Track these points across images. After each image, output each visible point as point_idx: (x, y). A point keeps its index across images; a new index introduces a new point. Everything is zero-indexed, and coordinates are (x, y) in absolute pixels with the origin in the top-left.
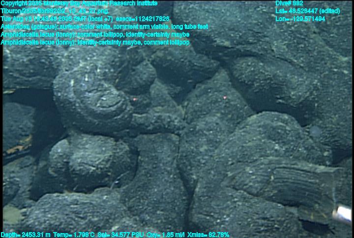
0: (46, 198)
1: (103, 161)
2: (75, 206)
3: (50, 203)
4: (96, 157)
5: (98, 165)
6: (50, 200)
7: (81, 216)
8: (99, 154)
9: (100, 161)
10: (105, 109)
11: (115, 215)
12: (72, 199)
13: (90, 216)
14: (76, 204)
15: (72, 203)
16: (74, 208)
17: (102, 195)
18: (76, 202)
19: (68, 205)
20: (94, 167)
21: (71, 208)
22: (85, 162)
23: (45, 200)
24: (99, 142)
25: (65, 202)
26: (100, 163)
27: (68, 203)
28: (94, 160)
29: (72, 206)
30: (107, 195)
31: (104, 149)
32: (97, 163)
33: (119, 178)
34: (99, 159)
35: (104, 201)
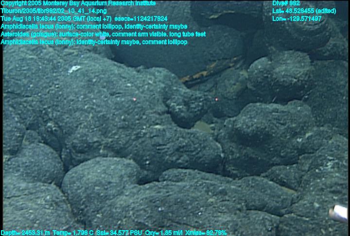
0: (251, 106)
1: (303, 74)
2: (276, 114)
3: (254, 110)
4: (297, 71)
5: (299, 77)
6: (255, 108)
7: (282, 122)
8: (299, 68)
9: (301, 74)
10: (310, 27)
11: (308, 123)
12: (273, 107)
13: (289, 122)
14: (277, 112)
15: (273, 111)
16: (275, 115)
17: (297, 106)
18: (276, 111)
19: (270, 112)
20: (296, 78)
21: (273, 115)
22: (289, 74)
23: (250, 108)
24: (299, 58)
25: (267, 110)
26: (301, 76)
27: (270, 111)
28: (296, 73)
29: (274, 113)
30: (300, 106)
31: (303, 64)
32: (299, 75)
33: (308, 93)
34: (300, 72)
35: (299, 111)
